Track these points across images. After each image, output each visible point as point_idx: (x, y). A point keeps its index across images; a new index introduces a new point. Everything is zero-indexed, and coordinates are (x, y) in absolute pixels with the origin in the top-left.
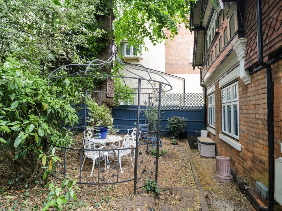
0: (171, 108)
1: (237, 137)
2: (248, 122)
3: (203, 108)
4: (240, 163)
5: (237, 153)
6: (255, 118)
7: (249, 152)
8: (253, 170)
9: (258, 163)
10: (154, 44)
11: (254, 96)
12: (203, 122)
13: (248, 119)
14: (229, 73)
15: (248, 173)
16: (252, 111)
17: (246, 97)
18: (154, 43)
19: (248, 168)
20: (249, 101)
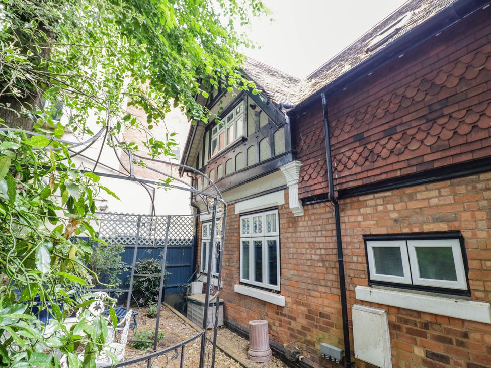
0: (130, 242)
1: (277, 287)
2: (298, 265)
3: (191, 243)
4: (283, 324)
5: (277, 311)
6: (312, 260)
7: (301, 305)
8: (309, 330)
9: (319, 317)
10: (150, 126)
11: (310, 233)
12: (189, 266)
13: (298, 261)
14: (260, 196)
15: (301, 336)
16: (306, 250)
17: (295, 232)
18: (150, 124)
19: (300, 328)
20: (301, 238)
